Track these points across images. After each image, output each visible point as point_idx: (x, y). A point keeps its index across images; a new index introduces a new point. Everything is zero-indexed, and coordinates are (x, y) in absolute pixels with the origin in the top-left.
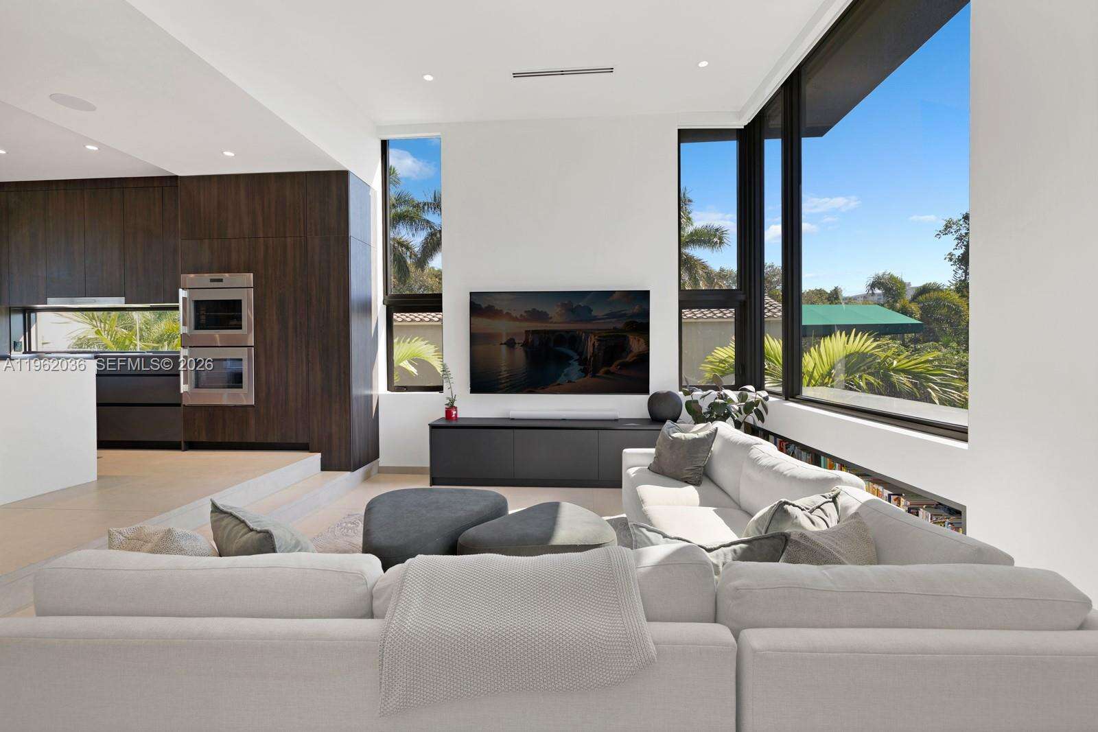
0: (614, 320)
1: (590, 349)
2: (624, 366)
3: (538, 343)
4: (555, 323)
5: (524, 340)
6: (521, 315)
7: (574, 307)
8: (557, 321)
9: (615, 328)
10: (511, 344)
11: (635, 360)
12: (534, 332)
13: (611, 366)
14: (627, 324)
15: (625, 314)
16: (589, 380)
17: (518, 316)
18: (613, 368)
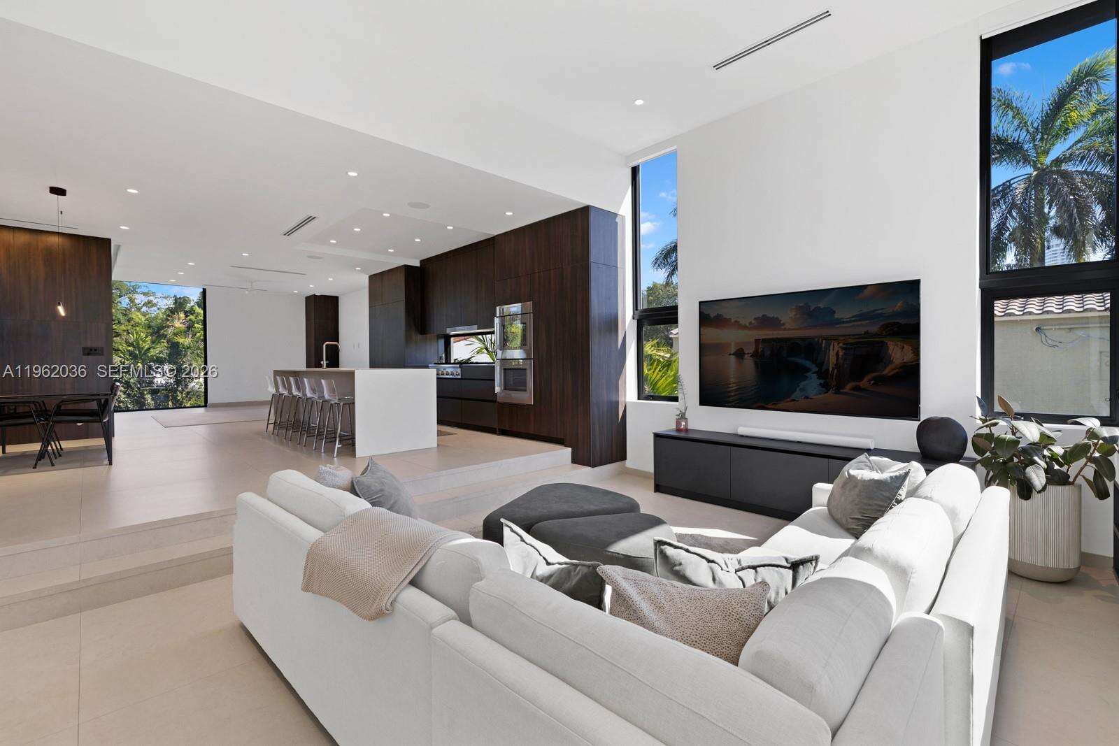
0: (864, 323)
1: (833, 360)
2: (880, 380)
3: (769, 353)
4: (789, 329)
5: (753, 349)
6: (750, 323)
7: (811, 310)
8: (791, 326)
9: (867, 333)
10: (740, 354)
11: (897, 373)
12: (764, 341)
13: (861, 380)
14: (885, 327)
15: (881, 315)
16: (831, 397)
17: (748, 325)
18: (864, 383)
